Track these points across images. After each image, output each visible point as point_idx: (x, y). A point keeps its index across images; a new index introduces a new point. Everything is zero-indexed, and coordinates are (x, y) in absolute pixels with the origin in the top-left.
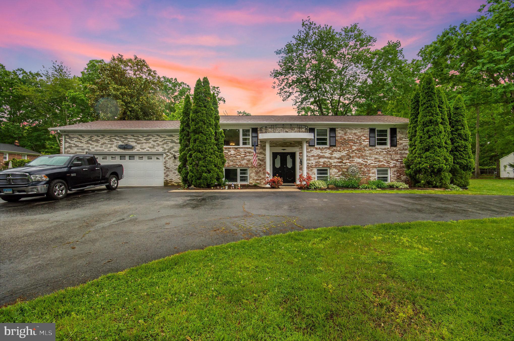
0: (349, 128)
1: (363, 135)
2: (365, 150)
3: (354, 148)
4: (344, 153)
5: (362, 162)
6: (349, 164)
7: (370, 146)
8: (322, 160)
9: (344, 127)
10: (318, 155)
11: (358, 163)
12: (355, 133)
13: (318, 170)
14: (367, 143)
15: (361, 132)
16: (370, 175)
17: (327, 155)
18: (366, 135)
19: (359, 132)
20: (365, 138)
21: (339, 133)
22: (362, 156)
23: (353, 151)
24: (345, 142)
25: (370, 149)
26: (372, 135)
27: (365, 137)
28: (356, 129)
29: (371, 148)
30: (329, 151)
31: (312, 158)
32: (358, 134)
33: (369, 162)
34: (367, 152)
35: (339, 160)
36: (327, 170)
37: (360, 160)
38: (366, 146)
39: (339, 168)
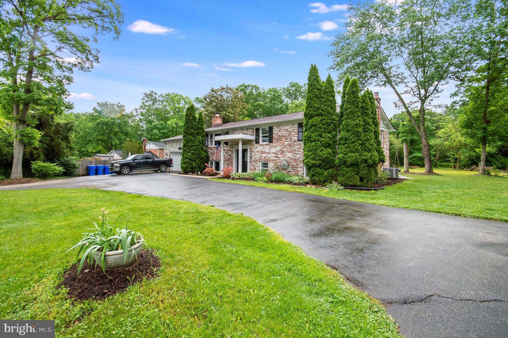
0: (282, 125)
1: (293, 131)
2: (295, 145)
3: (286, 143)
4: (279, 148)
5: (292, 157)
6: (282, 159)
7: (299, 141)
8: (264, 155)
9: (279, 124)
10: (261, 151)
11: (289, 158)
12: (287, 130)
13: (262, 163)
14: (295, 138)
15: (292, 128)
16: (299, 169)
17: (267, 151)
18: (295, 130)
19: (290, 128)
20: (294, 134)
21: (276, 131)
22: (292, 150)
23: (285, 146)
24: (280, 138)
25: (298, 144)
26: (300, 130)
27: (294, 132)
28: (288, 125)
29: (299, 142)
30: (268, 147)
31: (257, 154)
32: (289, 130)
33: (298, 156)
34: (296, 147)
35: (275, 155)
36: (267, 164)
37: (290, 155)
38: (295, 141)
39: (274, 162)
